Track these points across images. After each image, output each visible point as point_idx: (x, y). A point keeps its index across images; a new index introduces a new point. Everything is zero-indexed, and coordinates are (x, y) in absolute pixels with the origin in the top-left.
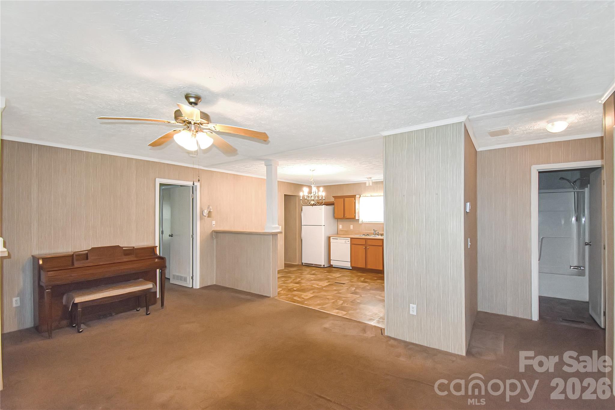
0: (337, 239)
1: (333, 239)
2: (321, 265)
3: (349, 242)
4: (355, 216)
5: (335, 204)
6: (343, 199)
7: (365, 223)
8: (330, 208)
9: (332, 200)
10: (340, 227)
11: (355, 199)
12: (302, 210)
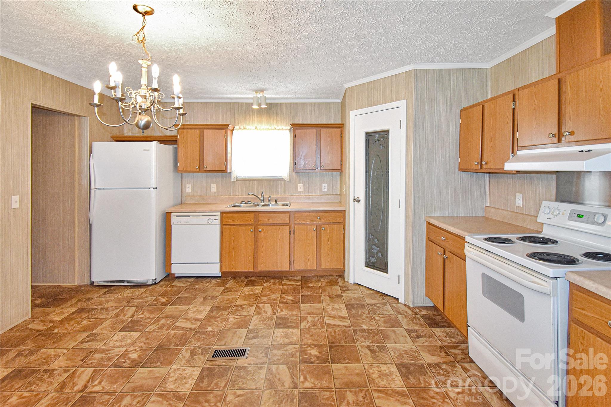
0: (189, 216)
1: (177, 216)
2: (147, 281)
3: (218, 222)
4: (226, 167)
5: (180, 142)
6: (198, 132)
7: (241, 180)
8: (169, 148)
9: (173, 133)
10: (189, 188)
11: (226, 133)
12: (91, 152)
